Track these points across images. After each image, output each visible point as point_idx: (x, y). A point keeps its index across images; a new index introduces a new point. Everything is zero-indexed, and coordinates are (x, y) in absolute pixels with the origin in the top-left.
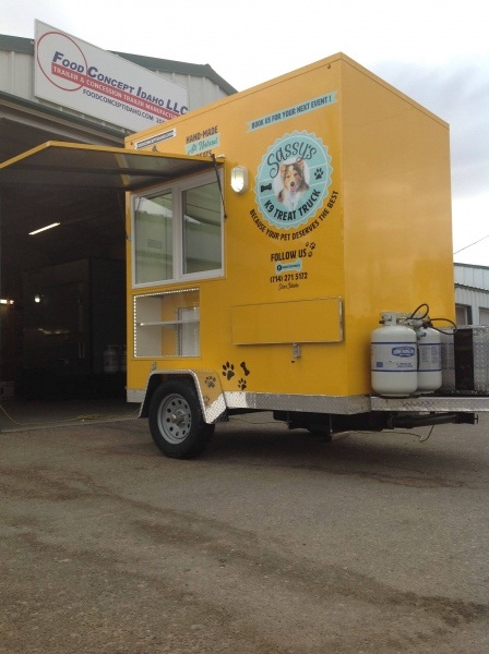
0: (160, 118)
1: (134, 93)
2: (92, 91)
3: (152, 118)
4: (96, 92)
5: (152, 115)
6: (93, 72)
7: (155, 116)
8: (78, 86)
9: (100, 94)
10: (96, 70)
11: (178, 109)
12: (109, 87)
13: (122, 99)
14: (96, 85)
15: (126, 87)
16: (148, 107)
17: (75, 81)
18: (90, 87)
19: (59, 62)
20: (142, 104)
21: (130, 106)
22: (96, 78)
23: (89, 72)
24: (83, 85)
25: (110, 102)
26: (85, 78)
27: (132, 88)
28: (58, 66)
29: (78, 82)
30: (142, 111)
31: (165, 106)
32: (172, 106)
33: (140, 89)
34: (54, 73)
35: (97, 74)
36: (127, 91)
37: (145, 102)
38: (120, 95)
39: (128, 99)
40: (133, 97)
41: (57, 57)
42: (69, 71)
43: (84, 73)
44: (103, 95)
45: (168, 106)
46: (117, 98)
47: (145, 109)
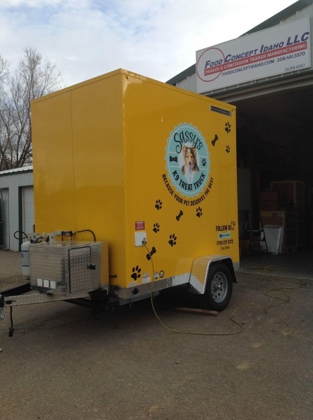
0: (279, 57)
1: (258, 52)
2: (227, 71)
3: (273, 61)
4: (229, 70)
5: (272, 59)
6: (228, 58)
7: (276, 59)
8: (219, 73)
9: (232, 70)
10: (230, 55)
11: (299, 38)
12: (239, 61)
13: (249, 62)
14: (231, 65)
15: (251, 52)
16: (270, 55)
17: (217, 72)
18: (227, 69)
19: (208, 67)
20: (265, 56)
21: (254, 64)
22: (231, 61)
23: (226, 61)
24: (222, 71)
25: (239, 70)
26: (223, 65)
27: (256, 50)
28: (208, 69)
29: (220, 71)
30: (264, 61)
31: (285, 45)
32: (292, 40)
33: (263, 46)
34: (206, 75)
35: (230, 58)
36: (253, 54)
37: (266, 54)
38: (247, 61)
39: (253, 59)
40: (257, 56)
41: (207, 64)
42: (214, 68)
43: (223, 63)
44: (235, 69)
45: (288, 43)
46: (245, 64)
47: (267, 58)
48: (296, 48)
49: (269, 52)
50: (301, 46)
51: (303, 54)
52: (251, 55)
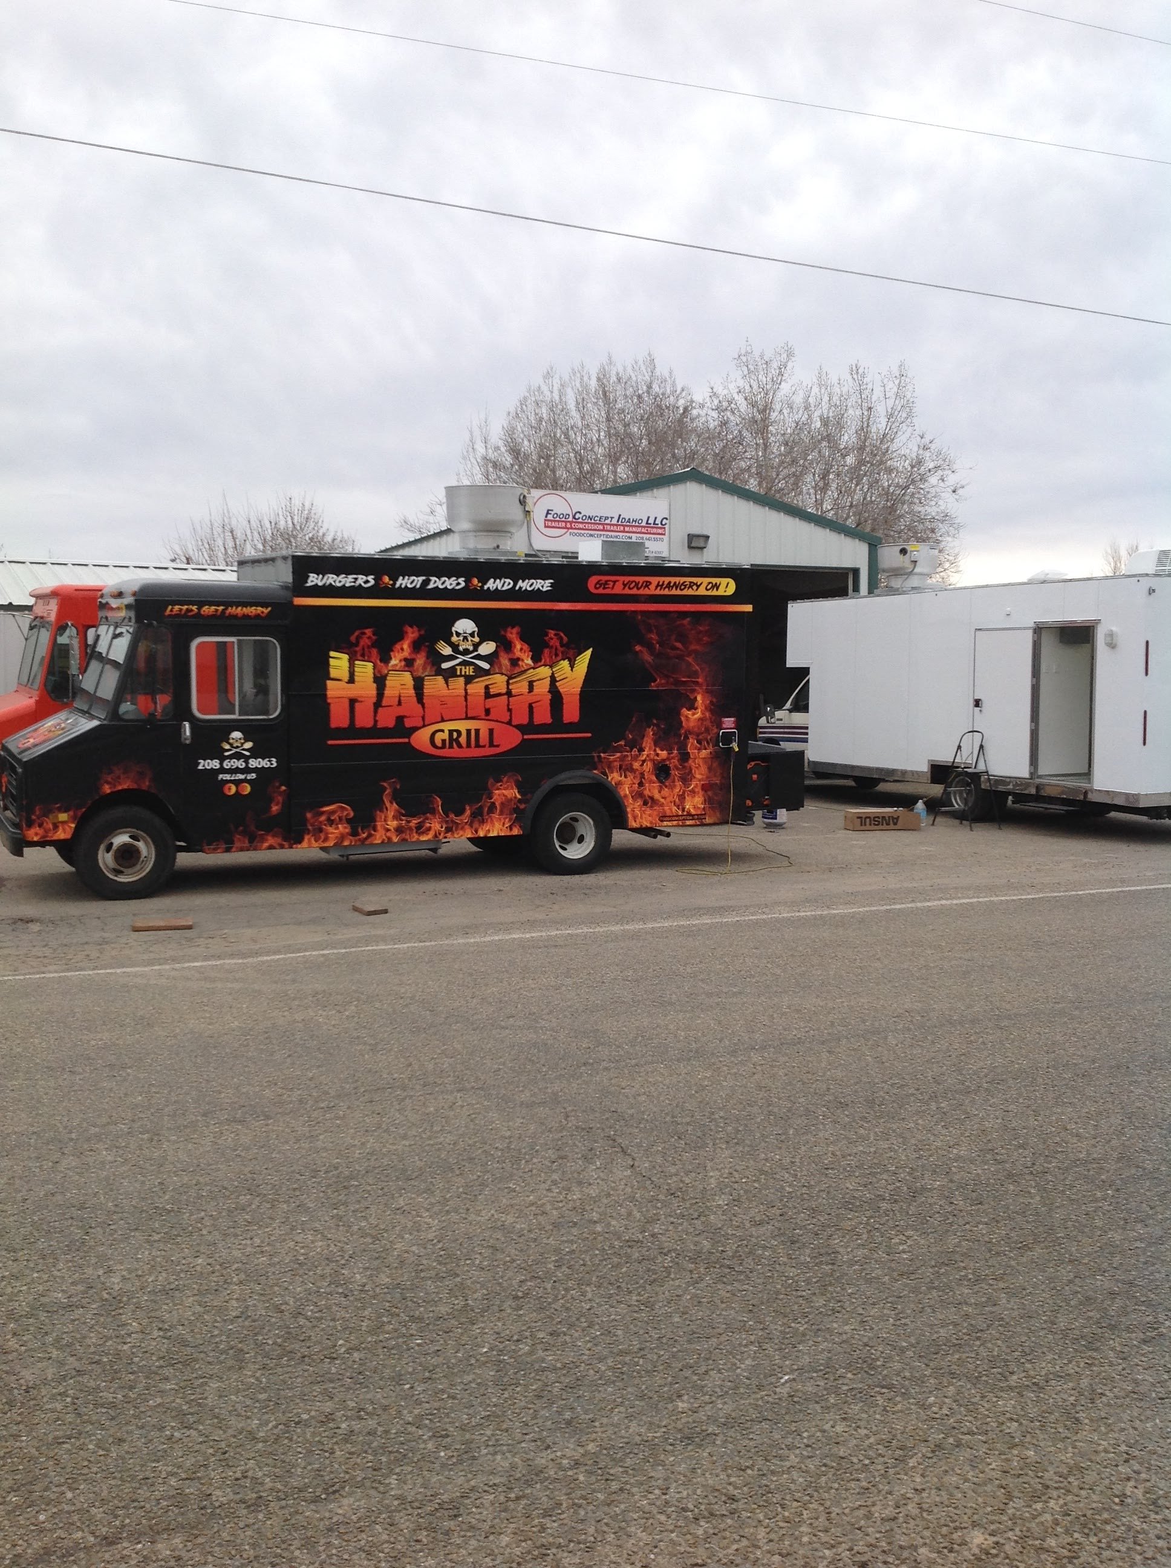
1: (614, 521)
2: (576, 531)
3: (631, 538)
4: (579, 531)
5: (631, 535)
6: (577, 516)
7: (634, 536)
8: (565, 531)
9: (583, 532)
10: (580, 513)
11: (658, 521)
12: (591, 523)
13: (603, 530)
14: (581, 526)
15: (607, 518)
16: (627, 529)
17: (563, 529)
18: (574, 529)
19: (550, 517)
20: (622, 528)
21: (611, 534)
22: (580, 520)
23: (574, 517)
24: (568, 529)
25: (591, 535)
26: (571, 523)
27: (612, 518)
28: (549, 520)
29: (566, 528)
30: (622, 535)
31: (644, 524)
32: (651, 521)
33: (620, 515)
34: (546, 527)
35: (581, 516)
36: (608, 522)
37: (625, 526)
38: (601, 527)
39: (609, 527)
40: (613, 525)
41: (548, 513)
42: (558, 521)
43: (571, 519)
44: (586, 532)
45: (647, 523)
46: (599, 530)
47: (624, 531)
48: (655, 531)
49: (627, 526)
50: (660, 531)
51: (662, 540)
52: (607, 522)
